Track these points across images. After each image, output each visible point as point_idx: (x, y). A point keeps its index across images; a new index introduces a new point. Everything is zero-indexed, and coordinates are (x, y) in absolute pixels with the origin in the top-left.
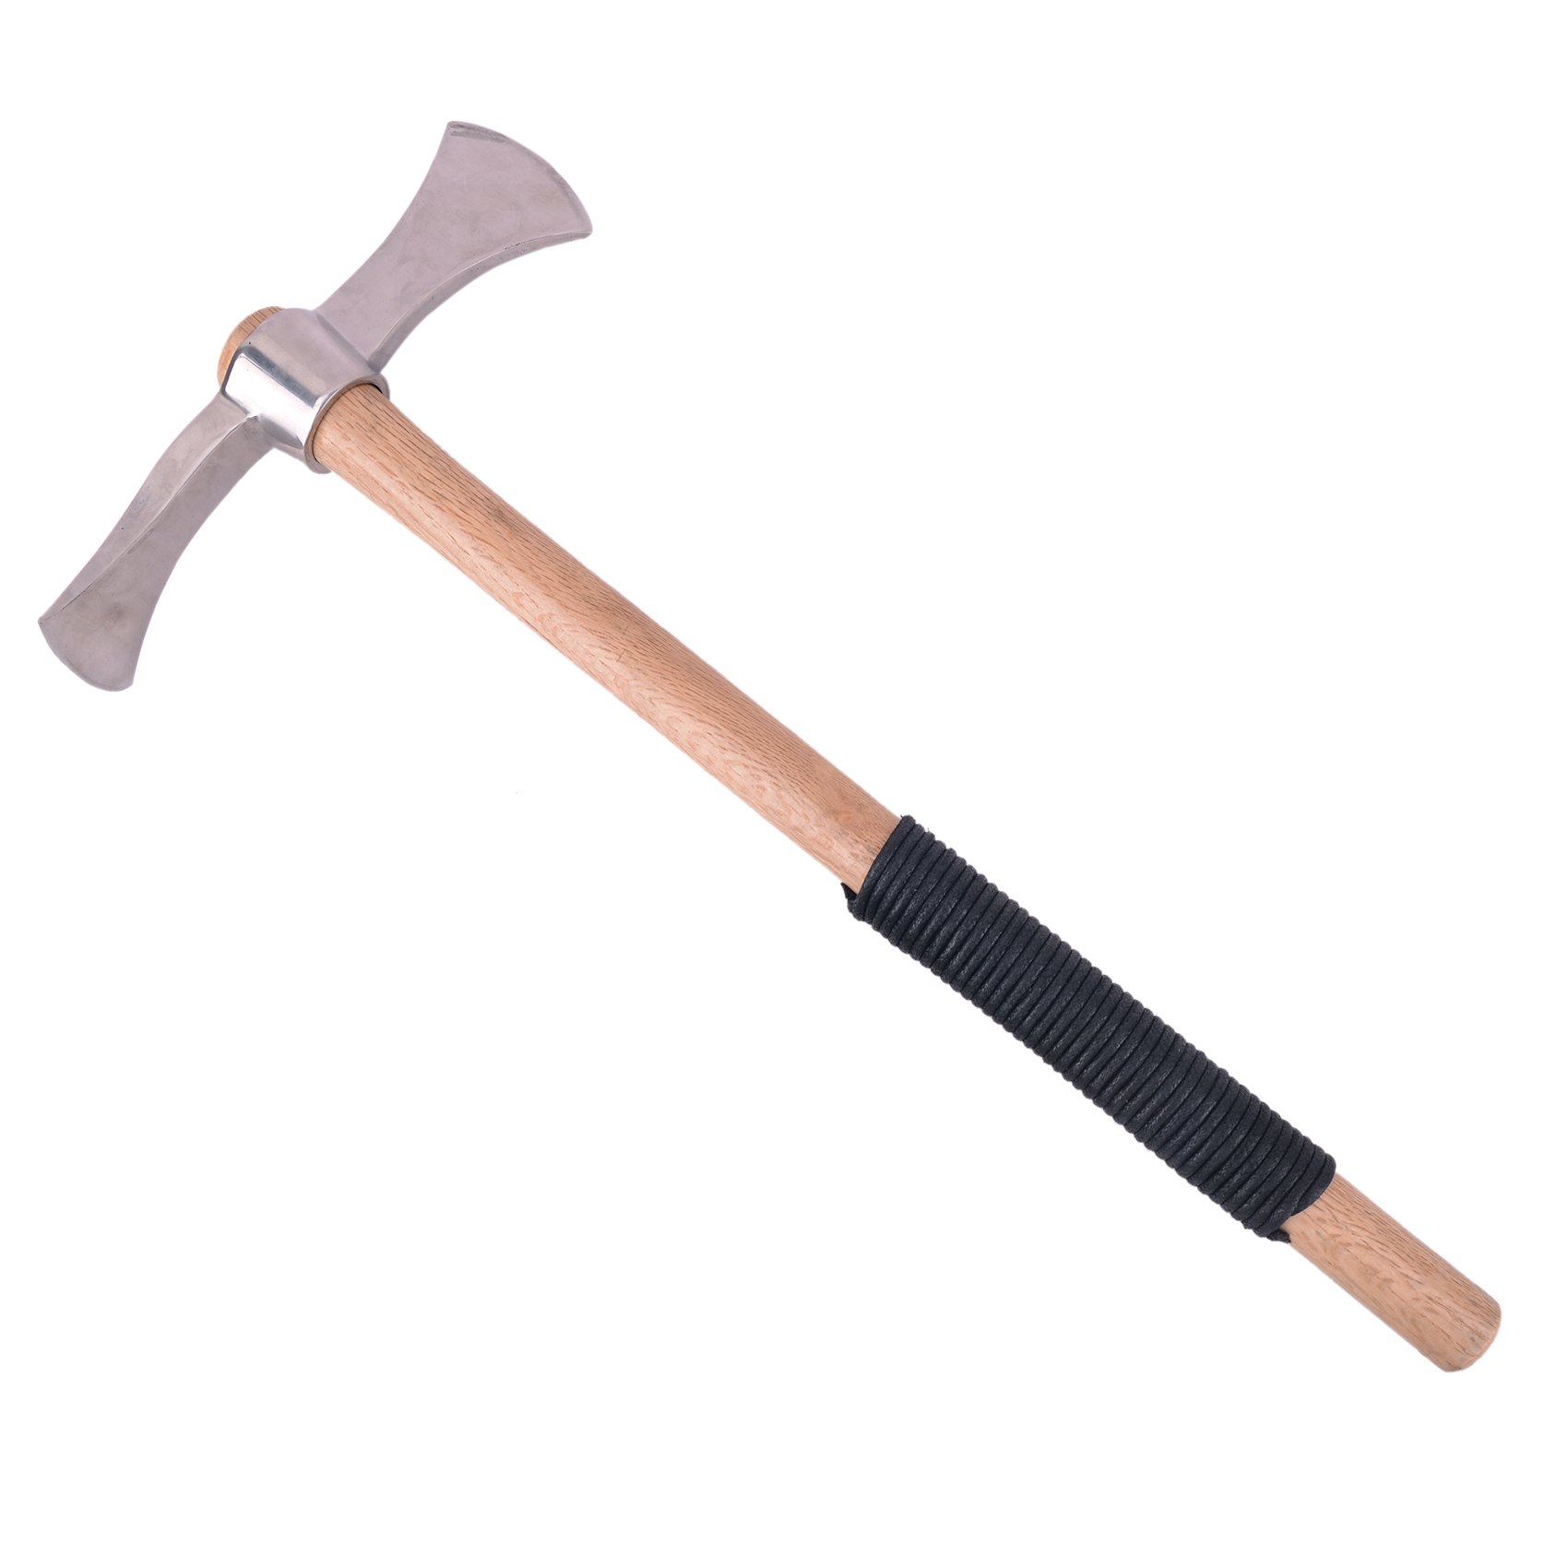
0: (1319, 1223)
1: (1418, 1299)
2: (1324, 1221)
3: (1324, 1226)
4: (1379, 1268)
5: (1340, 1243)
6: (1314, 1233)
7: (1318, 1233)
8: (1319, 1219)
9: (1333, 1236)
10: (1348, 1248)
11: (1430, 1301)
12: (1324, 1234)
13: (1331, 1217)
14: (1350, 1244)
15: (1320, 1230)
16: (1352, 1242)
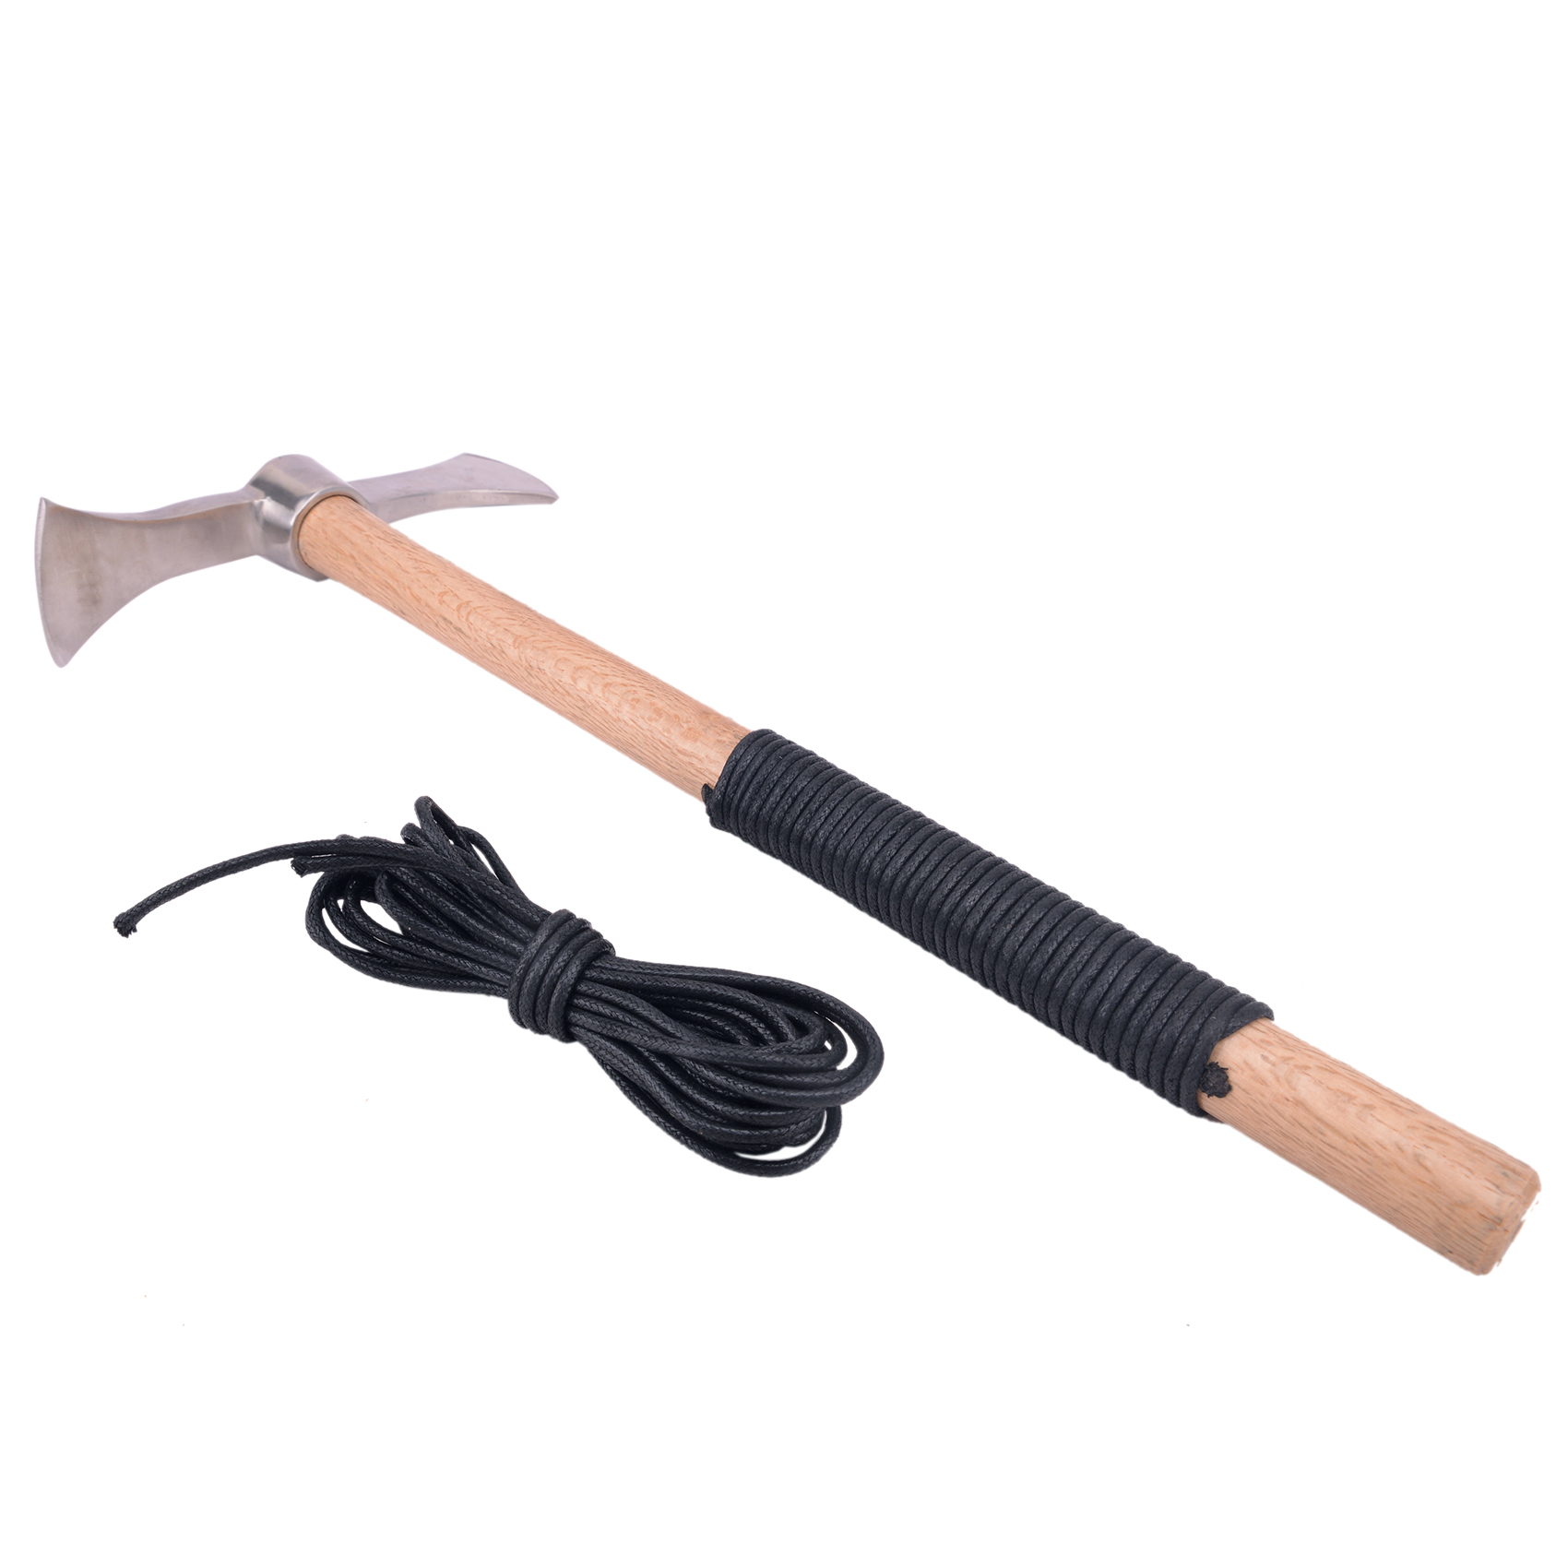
0: (1263, 1045)
1: (1414, 1128)
2: (1269, 1043)
3: (1270, 1048)
4: (1353, 1093)
5: (1296, 1066)
6: (1259, 1058)
7: (1264, 1058)
8: (1263, 1041)
9: (1286, 1060)
10: (1307, 1072)
11: (1432, 1130)
12: (1272, 1058)
13: (1276, 1040)
14: (1310, 1068)
15: (1266, 1054)
16: (1311, 1065)
